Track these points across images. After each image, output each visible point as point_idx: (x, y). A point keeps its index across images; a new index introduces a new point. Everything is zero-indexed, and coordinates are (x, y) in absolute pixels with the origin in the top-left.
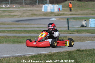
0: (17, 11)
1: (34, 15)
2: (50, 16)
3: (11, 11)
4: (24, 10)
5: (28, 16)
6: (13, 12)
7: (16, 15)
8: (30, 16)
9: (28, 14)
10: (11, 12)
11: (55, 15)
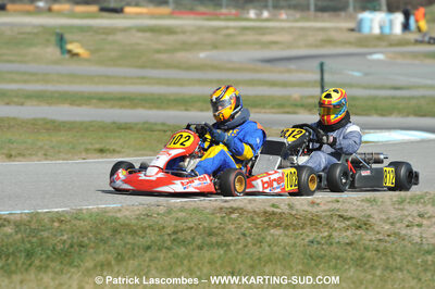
0: (283, 29)
1: (330, 42)
2: (375, 46)
3: (262, 31)
4: (302, 28)
5: (309, 46)
6: (271, 34)
7: (275, 43)
8: (317, 46)
9: (311, 39)
10: (264, 34)
11: (391, 45)
